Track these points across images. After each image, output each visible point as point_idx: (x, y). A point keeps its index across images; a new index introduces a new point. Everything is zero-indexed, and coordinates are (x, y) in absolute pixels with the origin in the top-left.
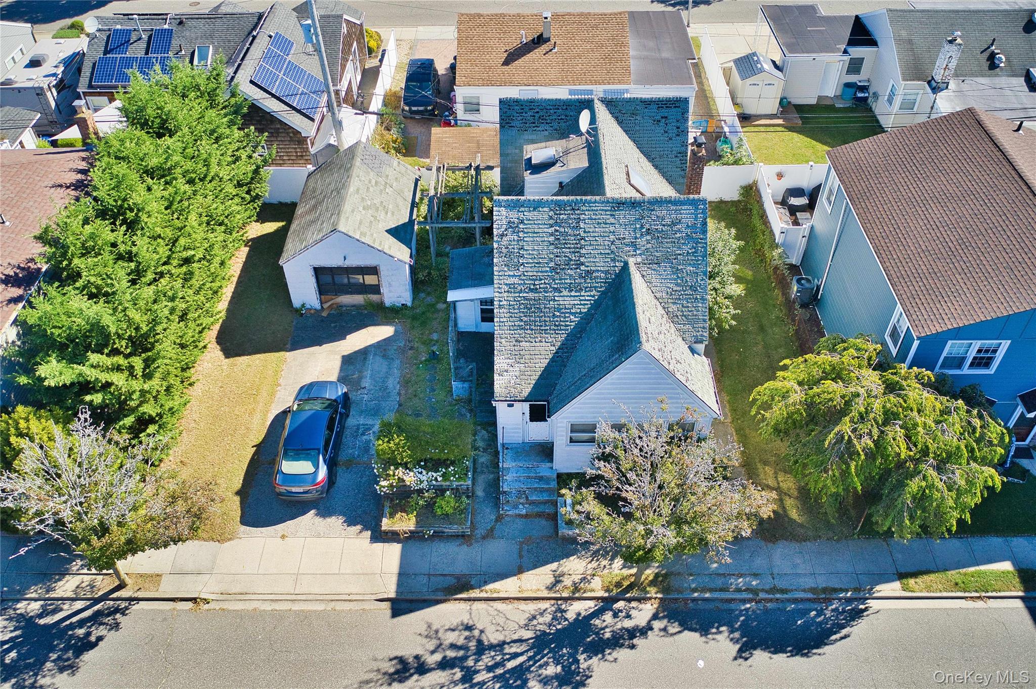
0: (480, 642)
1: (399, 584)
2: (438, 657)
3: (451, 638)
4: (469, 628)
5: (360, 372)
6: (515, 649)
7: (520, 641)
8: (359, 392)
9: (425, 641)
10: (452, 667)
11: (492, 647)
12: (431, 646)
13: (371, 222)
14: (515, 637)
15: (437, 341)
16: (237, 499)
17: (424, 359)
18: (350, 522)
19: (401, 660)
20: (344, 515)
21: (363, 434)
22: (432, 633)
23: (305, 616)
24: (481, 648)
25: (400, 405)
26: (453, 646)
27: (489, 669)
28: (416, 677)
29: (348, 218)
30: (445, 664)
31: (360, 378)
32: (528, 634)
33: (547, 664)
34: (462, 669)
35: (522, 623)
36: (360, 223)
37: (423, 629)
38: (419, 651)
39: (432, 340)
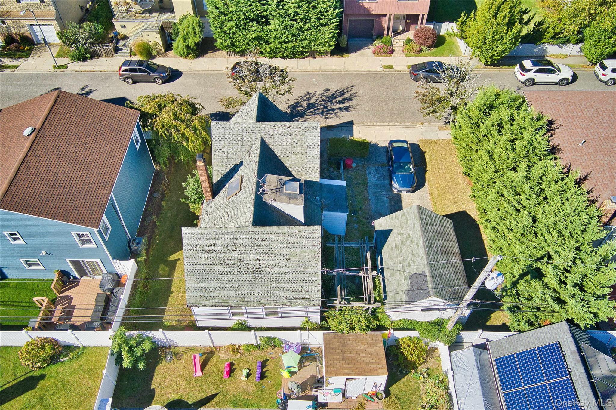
0: (323, 115)
1: (352, 128)
2: (335, 111)
3: (332, 116)
4: (326, 118)
5: (391, 206)
6: (311, 113)
7: (309, 115)
8: (388, 195)
9: (341, 115)
10: (331, 109)
11: (319, 114)
12: (338, 114)
13: (402, 229)
14: (310, 116)
15: (354, 223)
16: (424, 150)
17: (359, 212)
18: (375, 145)
19: (348, 111)
20: (379, 147)
21: (380, 177)
22: (339, 117)
23: (382, 122)
24: (322, 113)
25: (366, 189)
26: (331, 114)
27: (319, 109)
28: (342, 107)
29: (415, 218)
30: (333, 110)
31: (390, 202)
32: (307, 117)
33: (301, 110)
34: (328, 109)
35: (308, 120)
36: (407, 221)
37: (341, 118)
38: (341, 112)
39: (357, 223)
